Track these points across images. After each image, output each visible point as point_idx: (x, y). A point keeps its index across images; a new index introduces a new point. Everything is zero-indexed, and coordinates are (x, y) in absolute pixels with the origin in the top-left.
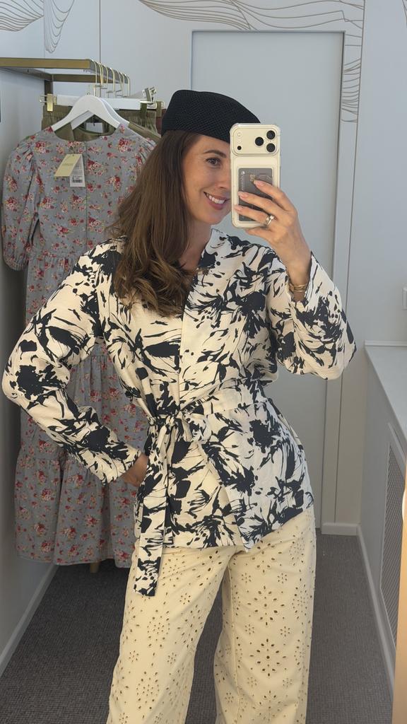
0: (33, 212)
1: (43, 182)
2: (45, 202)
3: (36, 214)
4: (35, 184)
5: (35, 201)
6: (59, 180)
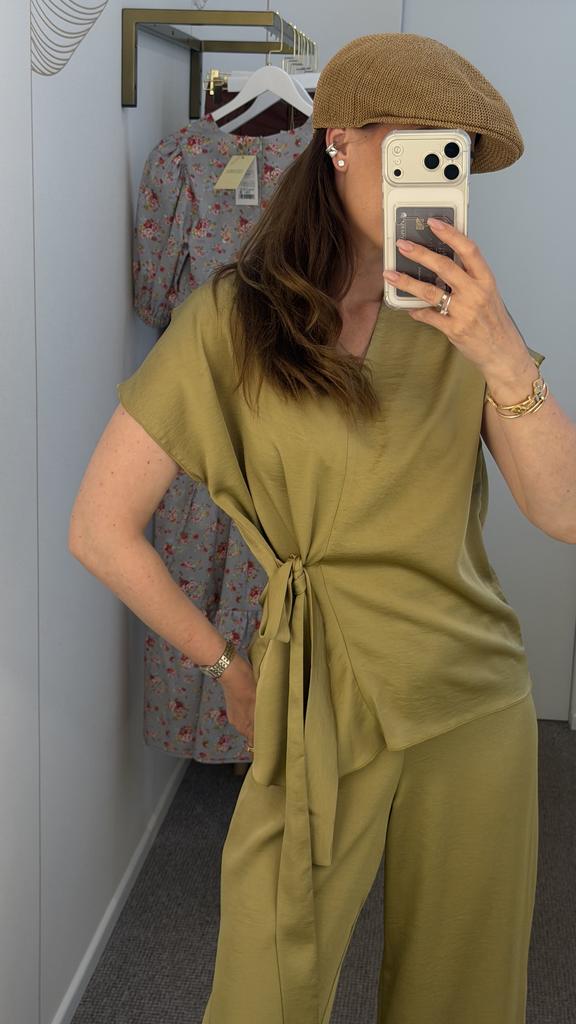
0: (181, 242)
1: (197, 198)
2: (199, 227)
3: (186, 246)
4: (185, 200)
5: (184, 224)
6: (221, 194)
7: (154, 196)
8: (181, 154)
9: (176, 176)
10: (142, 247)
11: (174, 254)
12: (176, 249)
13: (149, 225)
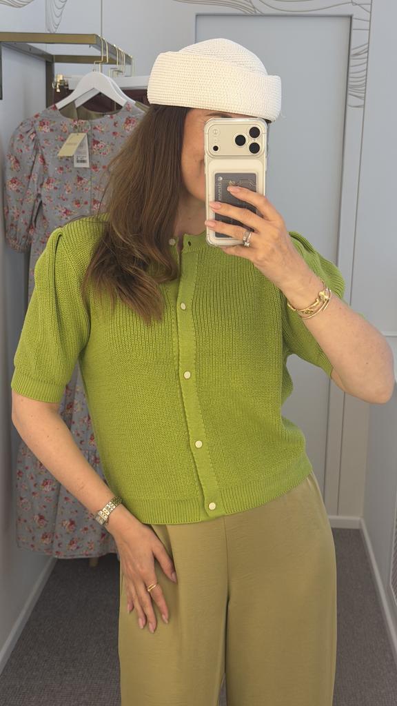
0: (36, 193)
1: (47, 161)
2: (48, 183)
3: (39, 196)
4: (38, 164)
5: (38, 181)
6: (64, 160)
7: (17, 161)
8: (35, 132)
9: (32, 147)
10: (9, 197)
11: (32, 201)
12: (33, 198)
13: (14, 181)
